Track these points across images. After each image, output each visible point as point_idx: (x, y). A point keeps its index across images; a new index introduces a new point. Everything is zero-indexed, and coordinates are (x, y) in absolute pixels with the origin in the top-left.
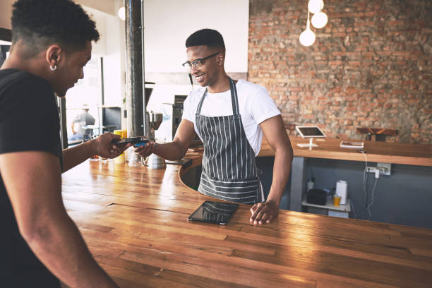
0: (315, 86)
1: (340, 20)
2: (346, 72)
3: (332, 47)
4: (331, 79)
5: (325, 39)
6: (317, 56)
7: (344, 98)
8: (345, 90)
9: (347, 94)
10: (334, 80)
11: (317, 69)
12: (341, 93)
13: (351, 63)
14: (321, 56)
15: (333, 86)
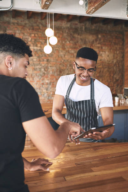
0: (34, 75)
1: (44, 41)
2: (49, 67)
3: (41, 54)
4: (42, 71)
5: (37, 50)
6: (34, 59)
7: (50, 81)
8: (50, 77)
9: (51, 79)
10: (44, 72)
11: (34, 65)
12: (48, 78)
13: (51, 63)
14: (37, 59)
15: (43, 75)
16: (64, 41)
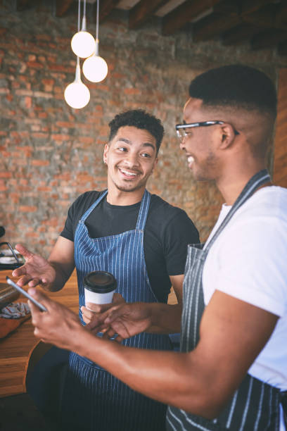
0: (33, 170)
1: (64, 77)
2: (76, 151)
3: (55, 113)
4: (55, 161)
5: (44, 100)
6: (33, 124)
7: (75, 189)
8: (75, 178)
9: (78, 184)
10: (59, 162)
11: (34, 145)
12: (70, 182)
13: (81, 139)
14: (40, 126)
15: (58, 172)
16: (119, 81)
